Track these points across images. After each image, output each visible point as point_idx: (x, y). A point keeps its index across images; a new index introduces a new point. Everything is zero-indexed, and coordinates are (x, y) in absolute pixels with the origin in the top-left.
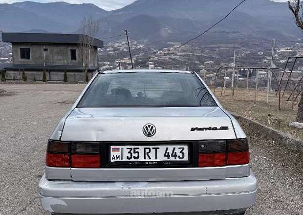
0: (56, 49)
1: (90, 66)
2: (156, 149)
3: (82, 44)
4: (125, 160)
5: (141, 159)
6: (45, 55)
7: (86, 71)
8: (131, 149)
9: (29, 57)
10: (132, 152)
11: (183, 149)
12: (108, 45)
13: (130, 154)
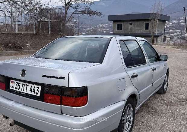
0: (137, 23)
1: (157, 33)
2: (27, 85)
3: (152, 19)
4: (14, 89)
5: (20, 90)
6: (130, 27)
7: (153, 37)
8: (17, 83)
9: (121, 29)
10: (18, 85)
11: (39, 88)
12: (180, 18)
13: (16, 86)
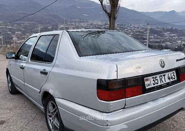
2: (164, 75)
4: (153, 86)
5: (159, 84)
8: (154, 78)
10: (155, 80)
11: (174, 73)
13: (154, 82)
